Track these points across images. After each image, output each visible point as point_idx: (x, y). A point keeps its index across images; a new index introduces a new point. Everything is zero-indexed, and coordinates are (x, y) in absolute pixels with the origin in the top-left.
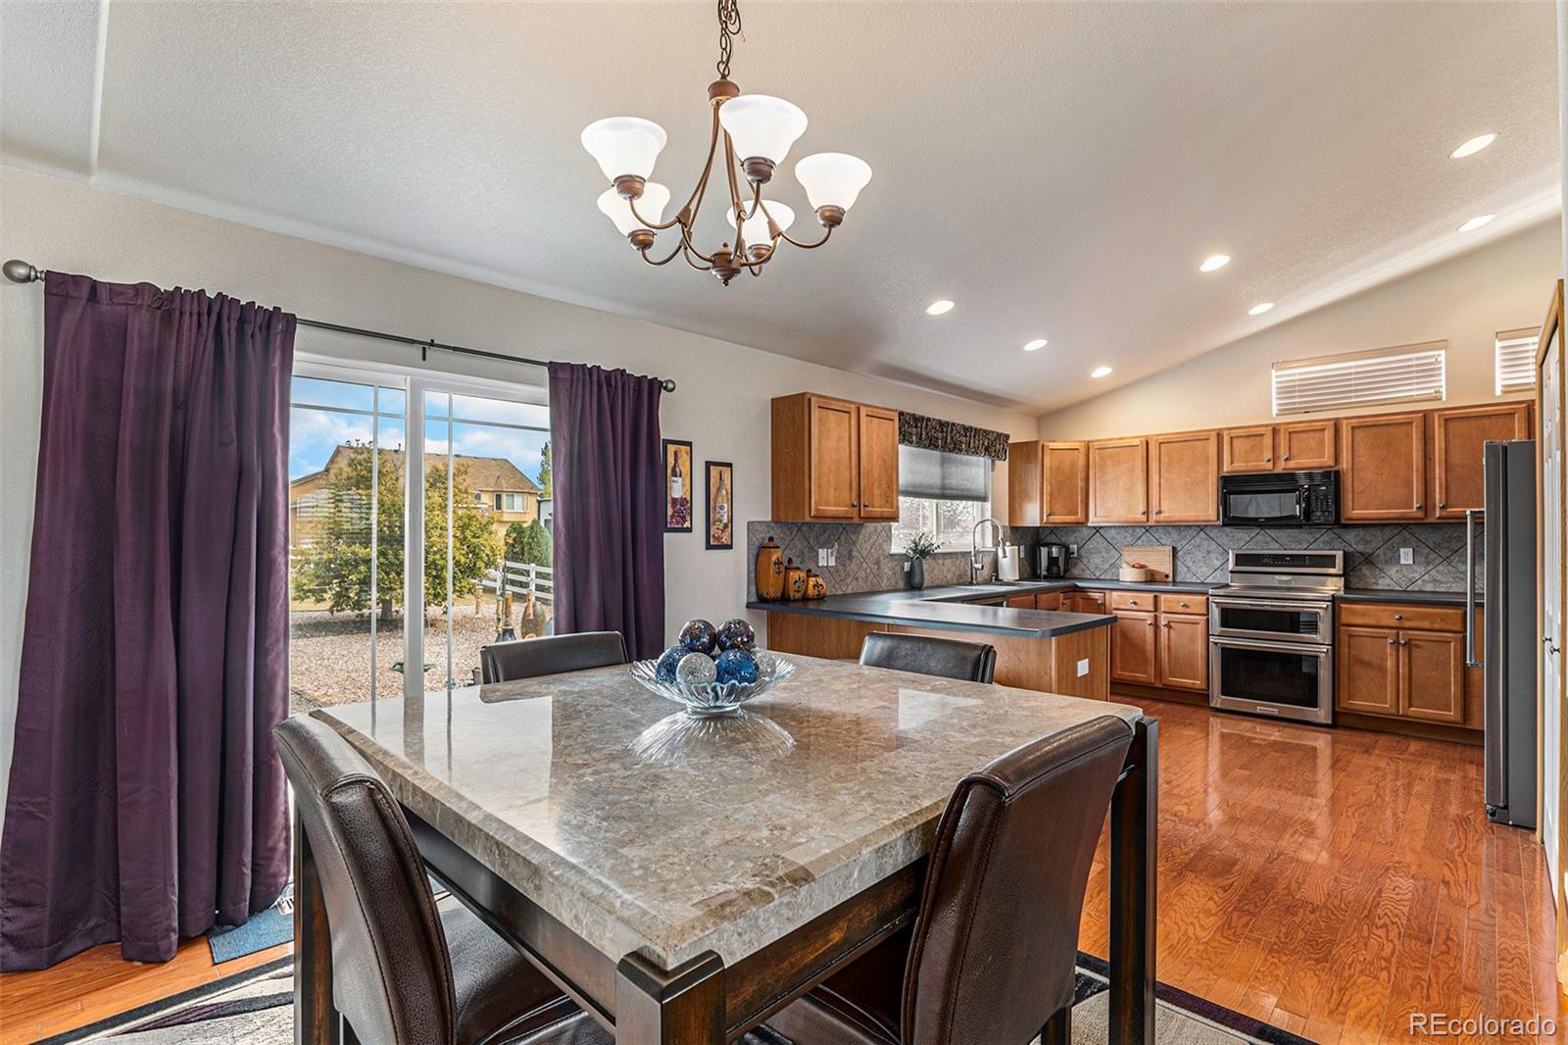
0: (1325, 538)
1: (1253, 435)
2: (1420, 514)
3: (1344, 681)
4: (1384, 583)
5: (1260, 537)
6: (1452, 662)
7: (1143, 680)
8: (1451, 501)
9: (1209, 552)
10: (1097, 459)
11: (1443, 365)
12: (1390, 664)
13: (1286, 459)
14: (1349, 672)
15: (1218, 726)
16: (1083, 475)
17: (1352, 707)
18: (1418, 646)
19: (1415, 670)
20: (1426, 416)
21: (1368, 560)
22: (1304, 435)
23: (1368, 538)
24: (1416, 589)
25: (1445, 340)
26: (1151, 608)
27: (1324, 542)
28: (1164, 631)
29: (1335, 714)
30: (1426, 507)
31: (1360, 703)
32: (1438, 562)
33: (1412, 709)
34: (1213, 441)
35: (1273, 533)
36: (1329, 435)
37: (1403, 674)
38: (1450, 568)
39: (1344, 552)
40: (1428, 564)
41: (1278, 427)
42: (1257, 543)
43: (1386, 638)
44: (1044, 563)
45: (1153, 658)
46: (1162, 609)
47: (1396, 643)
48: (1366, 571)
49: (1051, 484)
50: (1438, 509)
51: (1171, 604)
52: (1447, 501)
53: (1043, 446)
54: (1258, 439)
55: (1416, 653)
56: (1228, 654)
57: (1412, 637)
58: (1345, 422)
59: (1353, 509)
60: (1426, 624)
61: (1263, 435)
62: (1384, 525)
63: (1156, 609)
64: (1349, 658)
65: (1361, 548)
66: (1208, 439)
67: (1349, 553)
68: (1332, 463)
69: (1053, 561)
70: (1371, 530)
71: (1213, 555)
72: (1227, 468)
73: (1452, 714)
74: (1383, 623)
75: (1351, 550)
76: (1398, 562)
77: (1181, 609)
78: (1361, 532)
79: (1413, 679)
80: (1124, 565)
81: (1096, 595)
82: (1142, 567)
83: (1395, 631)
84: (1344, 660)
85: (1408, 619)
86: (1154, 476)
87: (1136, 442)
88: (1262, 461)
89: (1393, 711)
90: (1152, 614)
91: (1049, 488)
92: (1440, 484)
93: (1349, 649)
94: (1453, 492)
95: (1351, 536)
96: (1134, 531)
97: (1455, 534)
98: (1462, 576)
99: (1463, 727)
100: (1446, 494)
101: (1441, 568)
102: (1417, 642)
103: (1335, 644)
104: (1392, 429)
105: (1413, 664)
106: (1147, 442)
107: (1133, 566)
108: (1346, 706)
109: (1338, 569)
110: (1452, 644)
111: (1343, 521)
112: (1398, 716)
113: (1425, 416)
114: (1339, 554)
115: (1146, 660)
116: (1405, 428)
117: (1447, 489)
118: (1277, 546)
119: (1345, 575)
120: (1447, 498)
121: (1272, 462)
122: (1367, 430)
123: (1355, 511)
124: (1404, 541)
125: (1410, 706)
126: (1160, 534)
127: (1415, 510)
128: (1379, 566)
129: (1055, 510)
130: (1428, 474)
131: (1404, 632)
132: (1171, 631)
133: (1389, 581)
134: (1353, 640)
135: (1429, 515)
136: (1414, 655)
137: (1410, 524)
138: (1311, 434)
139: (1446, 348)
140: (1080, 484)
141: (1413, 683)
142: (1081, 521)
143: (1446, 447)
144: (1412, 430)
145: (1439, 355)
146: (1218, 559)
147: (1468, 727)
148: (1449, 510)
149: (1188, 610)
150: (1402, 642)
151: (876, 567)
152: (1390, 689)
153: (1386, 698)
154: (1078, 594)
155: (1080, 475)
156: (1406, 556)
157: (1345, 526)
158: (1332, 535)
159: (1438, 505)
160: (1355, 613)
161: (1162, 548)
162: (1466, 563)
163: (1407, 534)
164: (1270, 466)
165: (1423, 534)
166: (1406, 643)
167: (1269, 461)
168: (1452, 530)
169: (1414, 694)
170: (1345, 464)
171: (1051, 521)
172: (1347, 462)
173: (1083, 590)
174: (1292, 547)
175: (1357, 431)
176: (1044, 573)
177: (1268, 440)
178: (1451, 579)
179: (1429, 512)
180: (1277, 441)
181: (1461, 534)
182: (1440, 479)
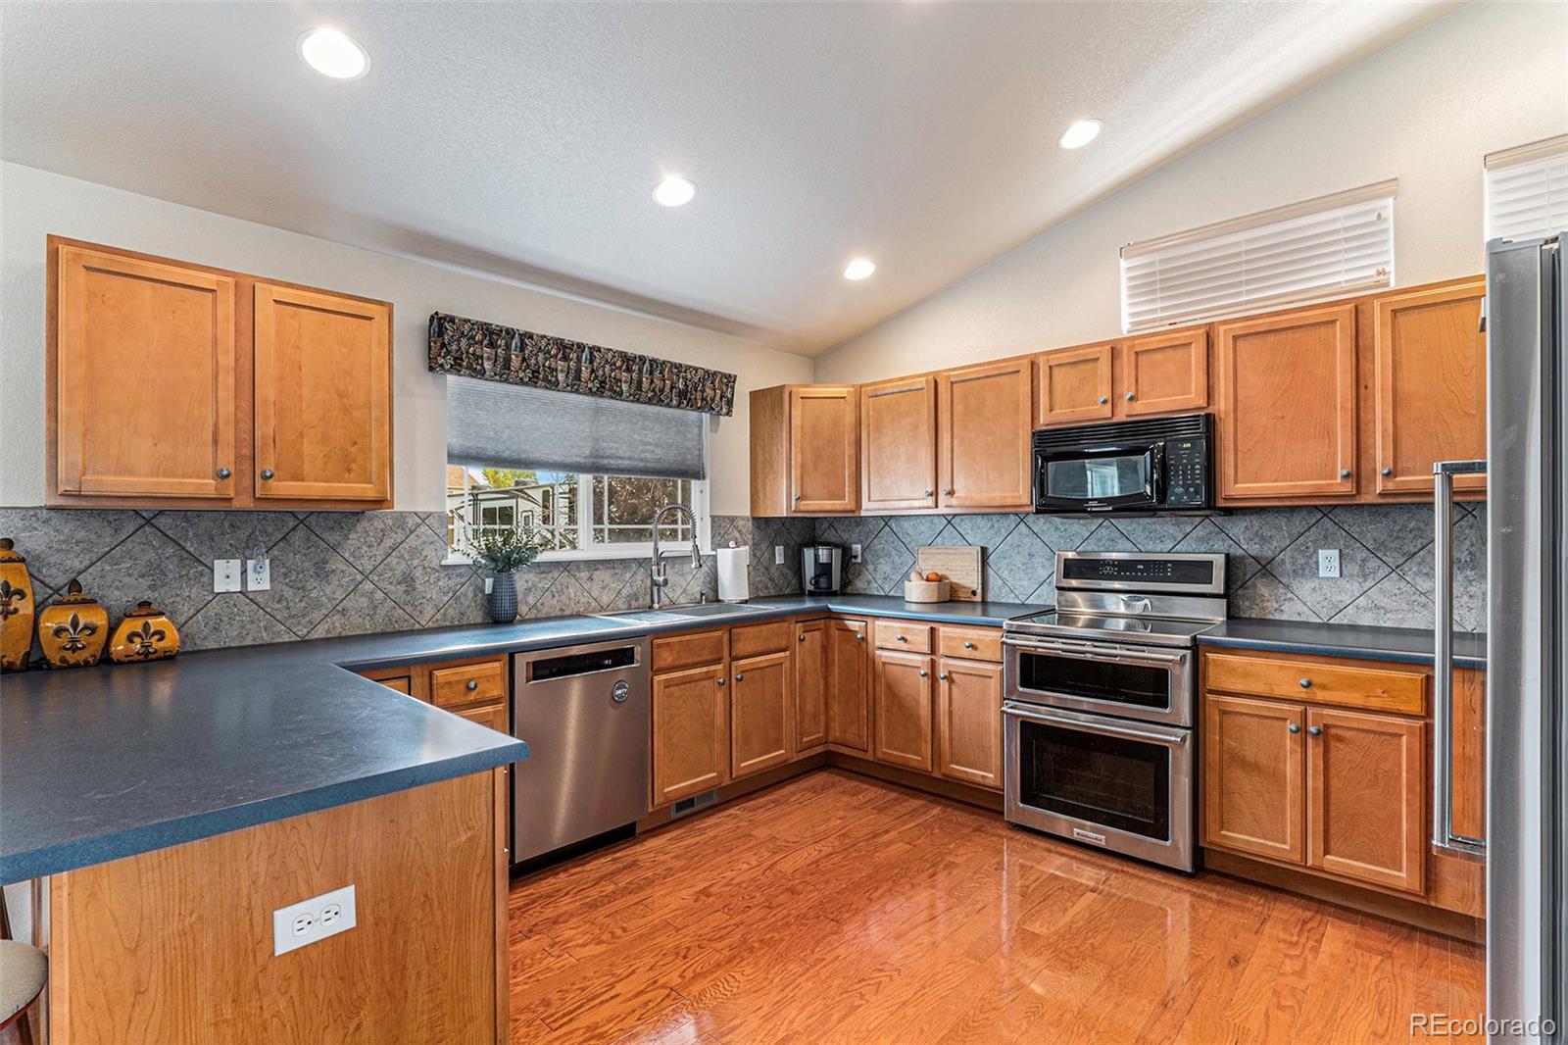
0: (1200, 532)
1: (1080, 359)
2: (1348, 488)
3: (1213, 796)
4: (1291, 611)
5: (1103, 531)
6: (1404, 775)
7: (916, 765)
8: (1403, 464)
9: (1031, 555)
10: (871, 413)
11: (1391, 224)
12: (1291, 769)
13: (1131, 399)
14: (1221, 778)
15: (1014, 853)
16: (853, 436)
17: (1229, 844)
18: (1340, 739)
19: (1335, 783)
20: (1359, 310)
21: (1266, 569)
22: (1158, 356)
23: (1267, 533)
24: (1345, 622)
25: (1395, 179)
26: (926, 648)
27: (1198, 540)
28: (943, 685)
29: (1198, 852)
30: (1356, 476)
31: (1242, 838)
32: (1380, 574)
33: (1328, 857)
34: (1026, 374)
35: (1123, 524)
36: (1197, 352)
37: (1314, 789)
38: (1403, 584)
39: (1227, 556)
40: (1365, 576)
41: (1118, 346)
42: (1100, 540)
43: (1285, 720)
44: (810, 571)
45: (929, 734)
46: (941, 652)
47: (1302, 731)
48: (1263, 589)
49: (802, 452)
50: (1379, 478)
51: (953, 644)
52: (1395, 463)
53: (790, 393)
54: (1089, 366)
55: (1338, 751)
56: (1032, 732)
57: (1329, 722)
58: (1222, 329)
59: (1236, 482)
60: (1357, 699)
61: (1097, 359)
62: (1293, 509)
63: (933, 650)
64: (1222, 751)
65: (1254, 549)
66: (1018, 372)
67: (1235, 558)
68: (1202, 402)
69: (824, 570)
70: (1270, 518)
71: (1038, 560)
72: (1044, 420)
73: (1404, 875)
74: (1278, 692)
75: (1240, 552)
76: (1315, 574)
77: (967, 653)
78: (1255, 521)
79: (1332, 802)
80: (913, 576)
81: (854, 625)
82: (940, 579)
83: (1299, 708)
84: (1212, 755)
85: (1324, 687)
86: (945, 435)
87: (921, 383)
88: (1095, 403)
89: (1297, 857)
90: (928, 658)
91: (800, 456)
92: (1384, 431)
93: (1221, 736)
94: (1406, 444)
95: (1238, 528)
96: (932, 522)
97: (1413, 524)
98: (1423, 599)
99: (1424, 902)
100: (1395, 449)
101: (1386, 584)
102: (1340, 732)
103: (1196, 726)
104: (1298, 335)
105: (1332, 771)
106: (936, 381)
107: (928, 580)
108: (1217, 840)
109: (1217, 585)
110: (1404, 738)
111: (1221, 503)
112: (1305, 867)
113: (1356, 308)
114: (1219, 561)
115: (919, 732)
116: (1322, 330)
117: (1395, 441)
118: (1129, 545)
119: (1228, 595)
120: (1395, 457)
121: (1109, 404)
122: (1256, 340)
123: (1236, 486)
124: (1325, 537)
125: (1327, 852)
126: (965, 526)
127: (1339, 481)
128: (1284, 580)
129: (809, 492)
130: (1362, 414)
131: (1317, 710)
132: (953, 687)
133: (1300, 607)
134: (1227, 720)
135: (1363, 490)
136: (1333, 754)
137: (1336, 506)
138: (1170, 353)
139: (1395, 194)
140: (849, 451)
141: (1332, 808)
142: (848, 507)
143: (1394, 361)
144: (1334, 336)
145: (1385, 207)
146: (1043, 567)
147: (1433, 904)
148: (1398, 479)
149: (976, 654)
150: (1313, 729)
151: (402, 588)
152: (1291, 815)
153: (1284, 832)
154: (833, 622)
155: (849, 437)
156: (1328, 560)
157: (1229, 512)
158: (1211, 528)
159: (1381, 469)
160: (1231, 671)
161: (969, 549)
162: (1430, 575)
163: (1329, 525)
164: (1106, 411)
165: (1354, 524)
166: (1319, 732)
167: (1105, 402)
168: (1406, 516)
169: (1332, 831)
170: (1222, 406)
171: (802, 508)
172: (1226, 399)
173: (838, 617)
174: (1150, 548)
175: (1241, 343)
176: (809, 587)
177: (1104, 366)
178: (1406, 607)
179: (1364, 483)
180: (1117, 370)
181: (1422, 526)
182: (1383, 420)
